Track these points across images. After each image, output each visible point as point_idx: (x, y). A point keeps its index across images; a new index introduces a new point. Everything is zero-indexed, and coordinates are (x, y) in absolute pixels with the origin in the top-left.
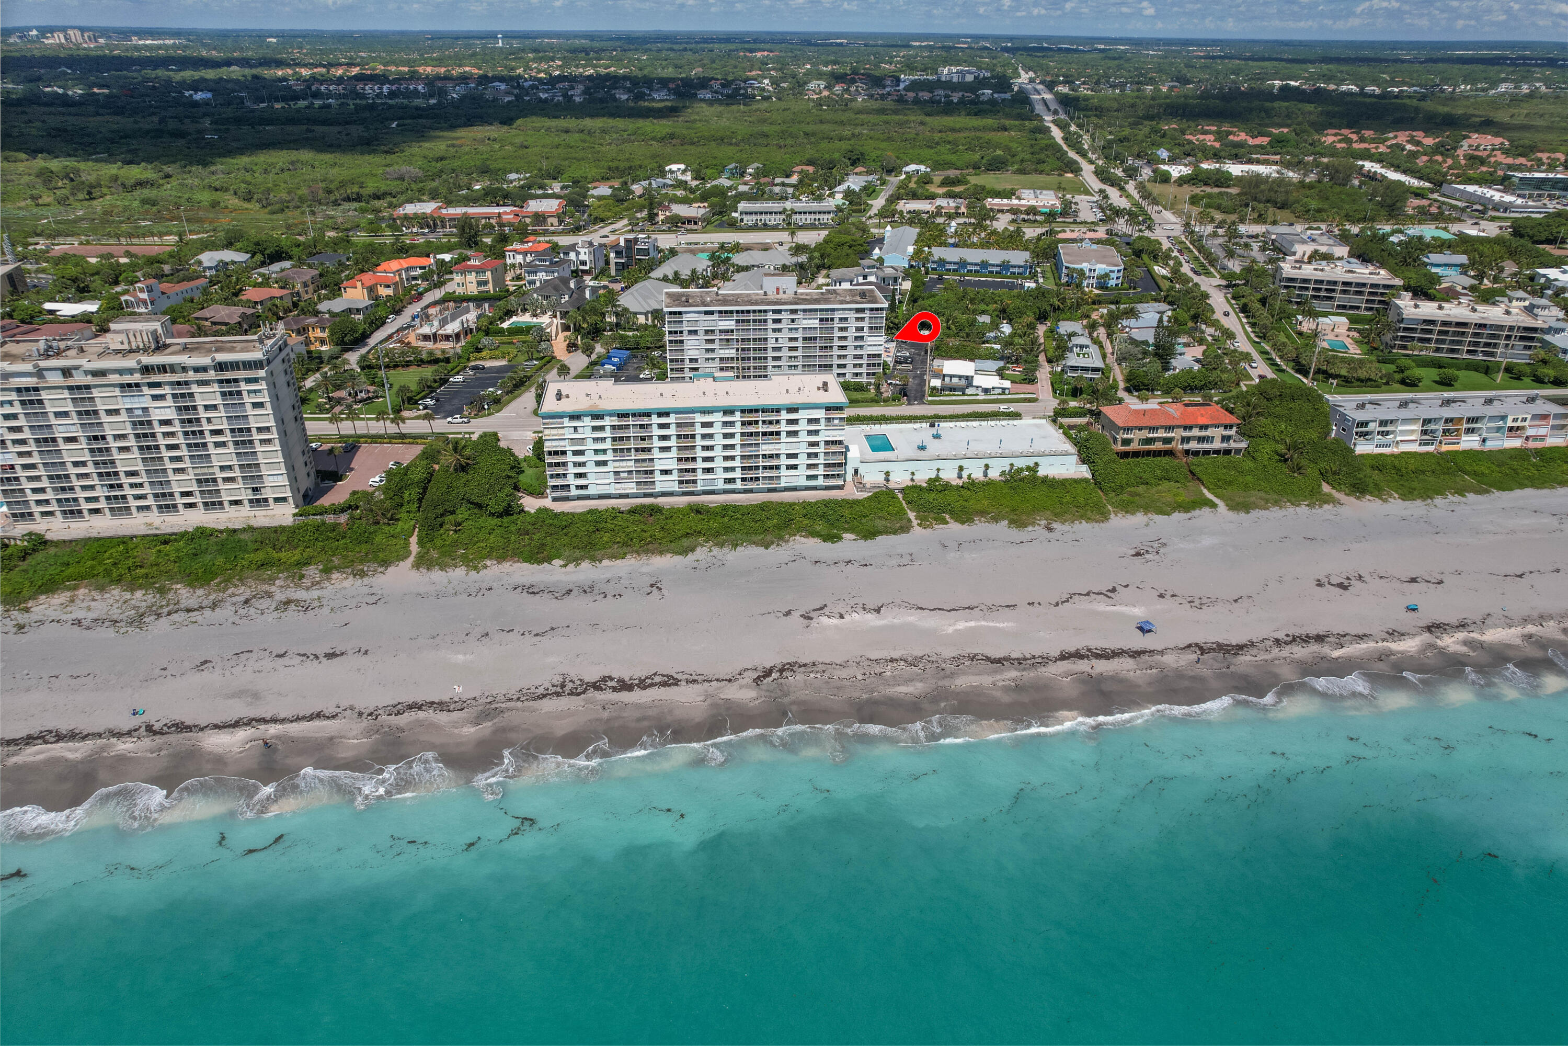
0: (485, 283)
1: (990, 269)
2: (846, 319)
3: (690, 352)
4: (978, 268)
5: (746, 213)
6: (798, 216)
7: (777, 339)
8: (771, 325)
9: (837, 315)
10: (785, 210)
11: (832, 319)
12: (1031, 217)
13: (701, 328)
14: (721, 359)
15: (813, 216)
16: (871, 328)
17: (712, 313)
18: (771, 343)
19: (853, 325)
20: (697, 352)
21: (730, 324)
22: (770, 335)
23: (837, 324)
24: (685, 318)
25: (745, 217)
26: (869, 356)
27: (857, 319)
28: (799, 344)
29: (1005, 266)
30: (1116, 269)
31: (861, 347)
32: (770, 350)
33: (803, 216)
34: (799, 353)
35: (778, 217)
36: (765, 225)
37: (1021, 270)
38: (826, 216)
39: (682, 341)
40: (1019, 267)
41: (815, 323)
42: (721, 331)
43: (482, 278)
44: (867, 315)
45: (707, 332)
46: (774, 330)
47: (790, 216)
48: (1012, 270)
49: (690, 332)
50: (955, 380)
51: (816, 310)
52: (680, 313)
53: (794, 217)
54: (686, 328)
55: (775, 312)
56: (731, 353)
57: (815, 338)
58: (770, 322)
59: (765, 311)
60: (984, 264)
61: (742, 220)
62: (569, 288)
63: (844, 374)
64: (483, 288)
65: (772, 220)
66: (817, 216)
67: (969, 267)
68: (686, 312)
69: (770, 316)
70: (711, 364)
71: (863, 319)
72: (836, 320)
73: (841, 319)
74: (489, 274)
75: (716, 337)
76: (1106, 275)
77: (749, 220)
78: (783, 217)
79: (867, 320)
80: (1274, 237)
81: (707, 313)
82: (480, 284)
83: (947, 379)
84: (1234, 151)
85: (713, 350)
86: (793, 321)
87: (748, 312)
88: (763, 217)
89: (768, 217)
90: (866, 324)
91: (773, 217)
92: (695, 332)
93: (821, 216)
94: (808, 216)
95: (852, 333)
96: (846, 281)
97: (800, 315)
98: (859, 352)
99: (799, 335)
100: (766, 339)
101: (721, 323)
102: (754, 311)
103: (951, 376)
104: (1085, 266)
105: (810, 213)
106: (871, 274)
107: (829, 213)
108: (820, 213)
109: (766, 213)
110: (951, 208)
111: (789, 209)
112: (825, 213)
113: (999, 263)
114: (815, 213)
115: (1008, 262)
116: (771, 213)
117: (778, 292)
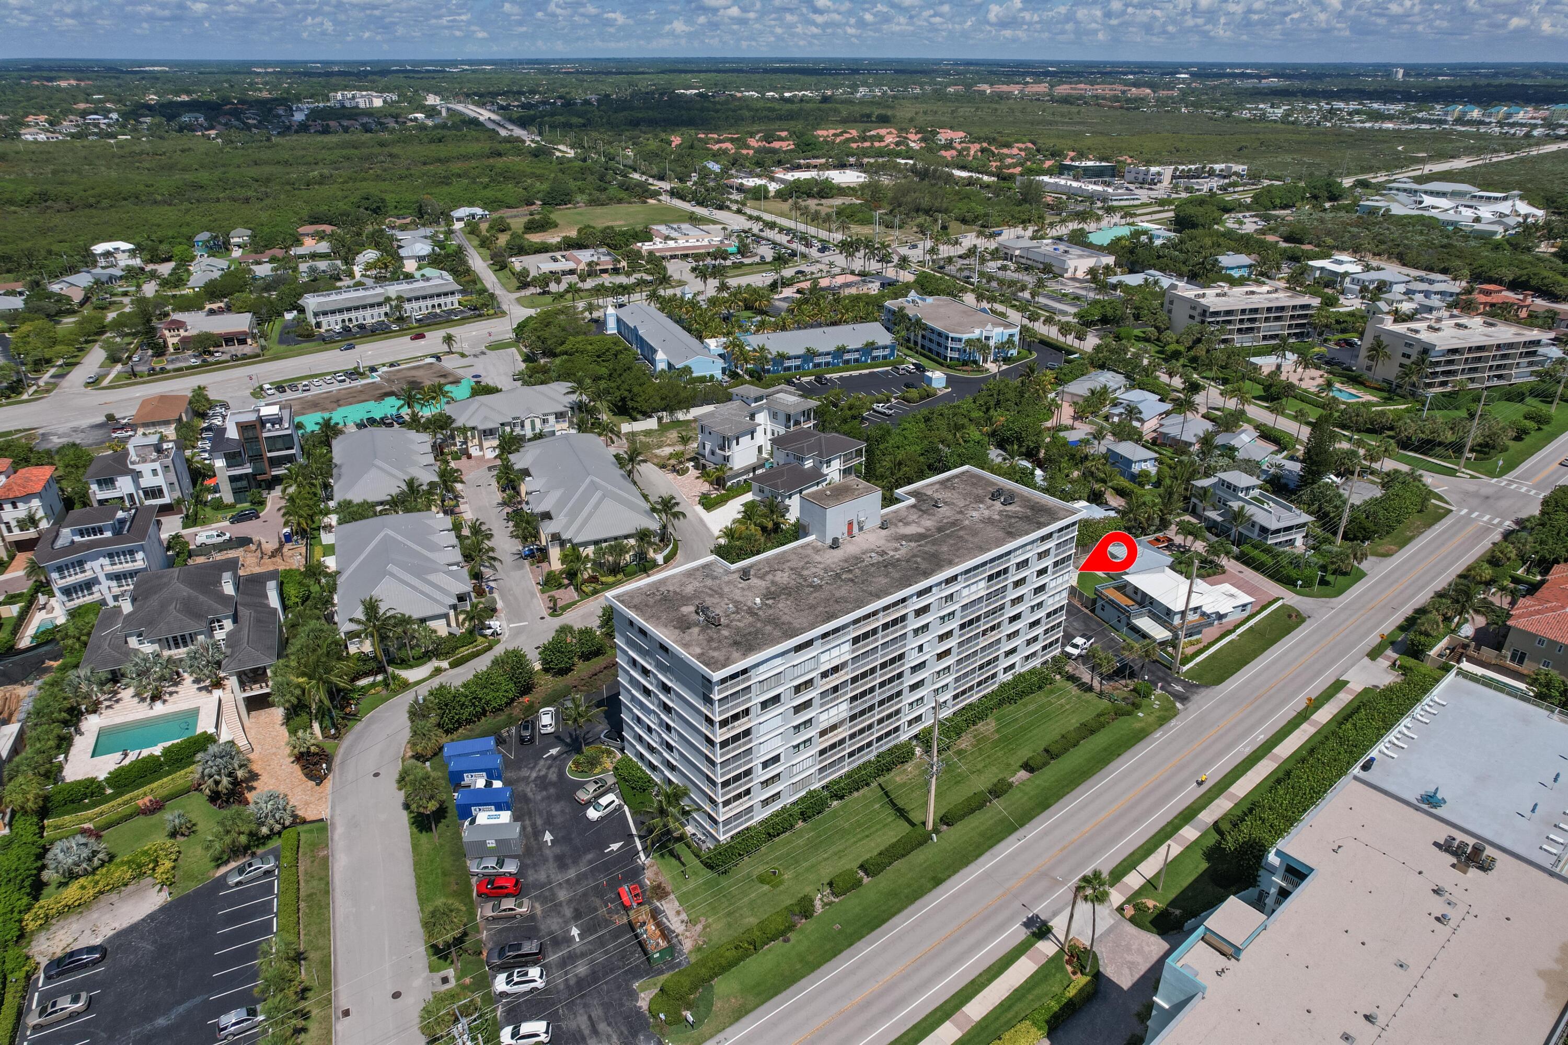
1: (846, 357)
2: (1026, 563)
3: (763, 749)
4: (829, 359)
5: (325, 313)
6: (410, 305)
7: (920, 648)
8: (912, 624)
9: (1014, 561)
10: (388, 299)
11: (1006, 572)
13: (786, 686)
14: (823, 734)
15: (429, 302)
16: (1056, 564)
17: (809, 643)
18: (910, 660)
19: (1034, 569)
20: (778, 741)
22: (911, 644)
23: (1011, 578)
24: (756, 677)
25: (324, 321)
26: (1048, 616)
27: (1041, 555)
28: (954, 640)
29: (868, 349)
31: (1041, 605)
32: (907, 675)
33: (417, 305)
34: (953, 658)
35: (376, 311)
36: (362, 327)
37: (887, 352)
38: (449, 299)
39: (748, 732)
40: (885, 347)
41: (982, 588)
42: (824, 675)
44: (1054, 542)
45: (798, 689)
46: (917, 632)
47: (399, 307)
48: (875, 353)
49: (764, 704)
51: (985, 563)
52: (745, 671)
53: (407, 306)
54: (757, 701)
55: (919, 594)
56: (843, 709)
57: (979, 618)
58: (911, 617)
59: (906, 599)
60: (841, 351)
61: (318, 325)
63: (1013, 666)
65: (370, 317)
66: (436, 301)
68: (757, 665)
69: (912, 606)
70: (802, 754)
71: (1048, 552)
72: (1012, 570)
73: (1019, 565)
75: (816, 690)
77: (331, 323)
78: (387, 309)
79: (1053, 552)
80: (1017, 252)
81: (798, 648)
85: (808, 722)
86: (948, 598)
87: (875, 613)
88: (353, 315)
89: (361, 313)
90: (1051, 561)
91: (369, 312)
92: (776, 699)
93: (442, 300)
94: (422, 303)
95: (1031, 584)
97: (960, 584)
98: (1036, 616)
99: (956, 622)
100: (903, 656)
101: (825, 657)
102: (886, 608)
104: (976, 333)
105: (424, 298)
106: (760, 410)
107: (453, 293)
108: (439, 295)
109: (357, 308)
110: (606, 263)
111: (393, 296)
112: (446, 294)
113: (859, 346)
114: (432, 296)
115: (873, 343)
116: (364, 307)
117: (850, 533)
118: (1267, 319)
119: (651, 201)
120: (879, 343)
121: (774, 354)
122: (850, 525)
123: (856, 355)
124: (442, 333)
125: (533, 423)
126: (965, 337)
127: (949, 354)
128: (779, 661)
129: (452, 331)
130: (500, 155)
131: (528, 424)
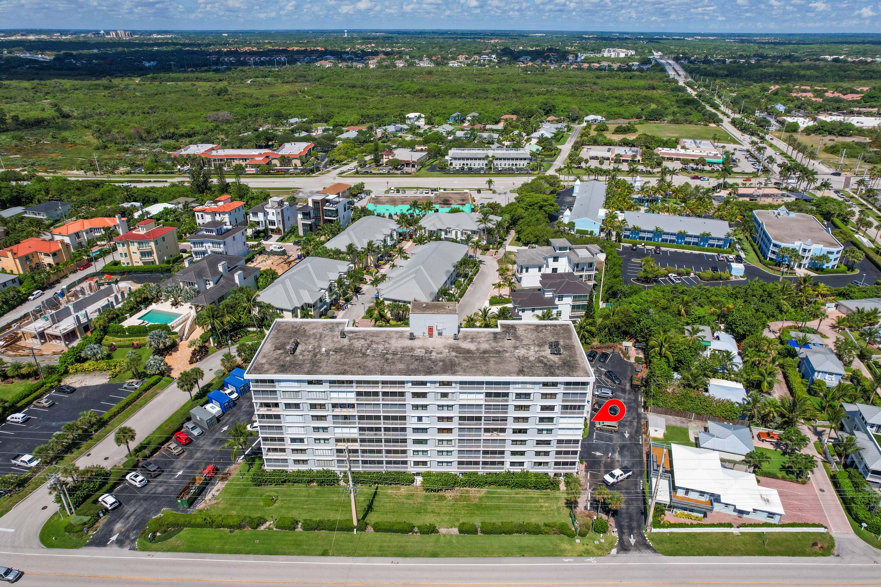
0: (150, 253)
1: (687, 239)
2: (527, 396)
3: (290, 430)
4: (674, 238)
5: (455, 159)
6: (499, 162)
7: (420, 419)
8: (410, 401)
9: (513, 390)
10: (487, 157)
11: (506, 395)
12: (700, 167)
13: (304, 401)
14: (338, 440)
15: (511, 162)
16: (565, 407)
17: (319, 382)
18: (411, 423)
19: (537, 403)
20: (302, 431)
21: (349, 397)
22: (411, 413)
23: (512, 402)
24: (279, 387)
25: (454, 162)
26: (560, 442)
27: (544, 396)
28: (454, 425)
29: (705, 237)
30: (835, 250)
31: (549, 431)
32: (409, 431)
33: (503, 162)
34: (454, 436)
35: (481, 162)
36: (470, 169)
37: (721, 243)
38: (522, 162)
39: (278, 417)
40: (719, 239)
41: (479, 399)
42: (334, 406)
43: (145, 248)
44: (560, 390)
45: (313, 406)
46: (416, 407)
47: (491, 162)
48: (711, 242)
49: (288, 406)
50: (693, 496)
51: (482, 383)
52: (272, 381)
53: (495, 162)
54: (282, 401)
55: (415, 383)
56: (353, 432)
57: (479, 419)
58: (408, 396)
59: (403, 383)
60: (682, 235)
61: (451, 164)
62: (217, 271)
63: (521, 464)
64: (147, 259)
65: (476, 165)
66: (515, 162)
67: (664, 237)
68: (279, 381)
69: (409, 389)
70: (322, 446)
71: (553, 396)
72: (512, 397)
73: (519, 396)
74: (152, 244)
75: (329, 412)
76: (825, 258)
77: (457, 165)
78: (486, 162)
79: (560, 397)
81: (310, 382)
82: (143, 254)
83: (680, 493)
85: (325, 429)
86: (444, 395)
87: (377, 382)
88: (469, 162)
89: (473, 162)
90: (557, 403)
91: (477, 162)
92: (297, 406)
93: (518, 162)
94: (507, 162)
95: (535, 413)
96: (534, 267)
97: (455, 389)
98: (544, 437)
99: (455, 413)
100: (404, 418)
101: (333, 395)
102: (384, 382)
103: (687, 491)
104: (797, 245)
105: (508, 159)
107: (525, 159)
108: (517, 159)
109: (472, 159)
110: (628, 156)
111: (490, 155)
112: (521, 159)
113: (698, 234)
114: (513, 159)
115: (708, 235)
116: (476, 159)
117: (431, 335)
119: (713, 125)
120: (713, 235)
121: (630, 226)
122: (431, 329)
123: (696, 240)
124: (487, 179)
125: (456, 233)
126: (783, 245)
127: (770, 255)
128: (296, 384)
129: (493, 179)
130: (654, 88)
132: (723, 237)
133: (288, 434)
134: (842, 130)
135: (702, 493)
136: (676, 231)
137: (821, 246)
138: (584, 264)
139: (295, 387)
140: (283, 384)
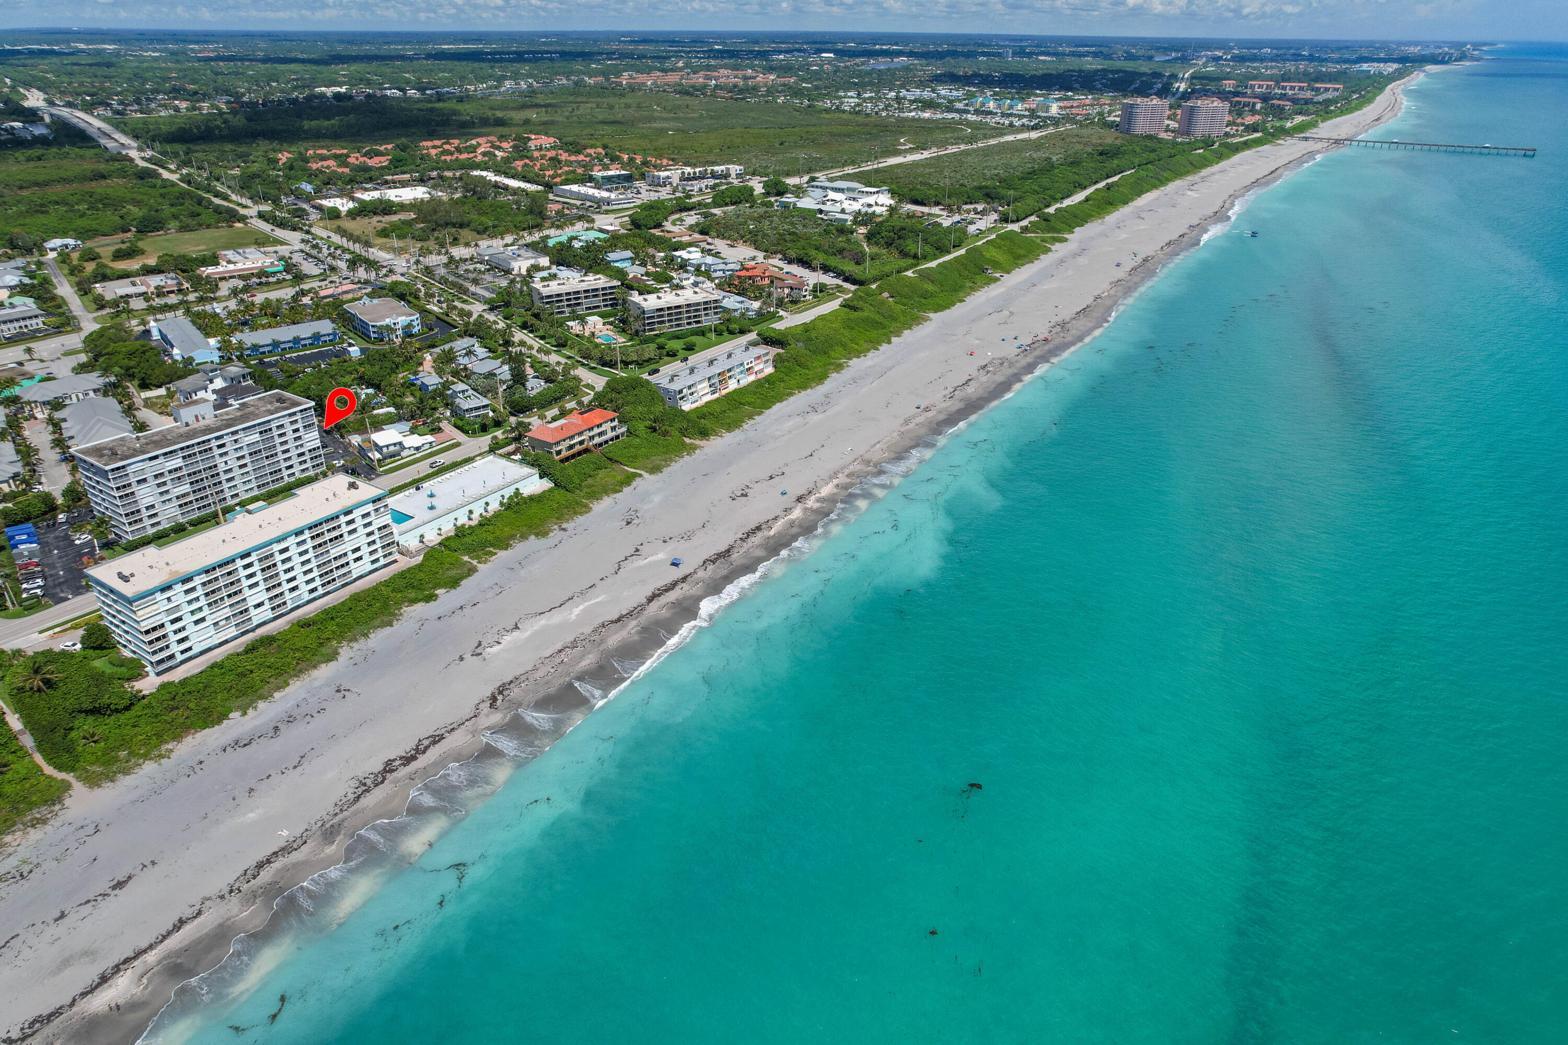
1: (303, 342)
2: (282, 426)
3: (144, 501)
4: (291, 345)
7: (226, 463)
8: (217, 452)
9: (274, 425)
11: (270, 430)
12: (264, 280)
13: (149, 475)
14: (178, 498)
15: (17, 325)
16: (305, 427)
17: (156, 457)
18: (222, 467)
19: (289, 429)
20: (151, 499)
21: (177, 462)
22: (219, 460)
23: (276, 433)
24: (130, 470)
26: (310, 451)
27: (292, 423)
28: (247, 460)
29: (316, 337)
30: (414, 318)
31: (302, 445)
32: (222, 474)
34: (249, 468)
37: (331, 337)
38: (34, 321)
39: (133, 493)
40: (329, 335)
41: (256, 437)
42: (170, 472)
44: (298, 416)
45: (156, 476)
46: (221, 455)
48: (323, 339)
49: (139, 482)
50: (392, 448)
51: (254, 426)
52: (124, 467)
54: (133, 480)
55: (217, 438)
56: (186, 488)
57: (260, 451)
58: (215, 449)
59: (209, 440)
60: (296, 340)
63: (293, 474)
66: (22, 323)
67: (282, 346)
69: (214, 444)
70: (168, 505)
71: (296, 421)
72: (274, 429)
73: (278, 427)
75: (167, 478)
76: (410, 325)
79: (300, 421)
80: (487, 258)
81: (151, 459)
83: (385, 450)
84: (367, 175)
85: (167, 492)
86: (236, 441)
90: (299, 425)
92: (145, 480)
93: (28, 322)
94: (10, 325)
95: (290, 436)
96: (200, 389)
97: (241, 435)
98: (300, 451)
99: (245, 452)
100: (216, 466)
101: (167, 464)
102: (198, 444)
103: (387, 446)
104: (388, 321)
105: (13, 321)
106: (216, 377)
107: (36, 317)
108: (24, 319)
110: (172, 285)
112: (30, 318)
113: (310, 335)
114: (18, 320)
115: (318, 333)
117: (197, 420)
118: (586, 297)
119: (238, 224)
120: (323, 333)
121: (249, 345)
122: (196, 417)
123: (310, 341)
124: (23, 347)
125: (77, 396)
126: (378, 324)
127: (372, 335)
128: (141, 464)
129: (31, 345)
131: (74, 397)
132: (331, 332)
133: (144, 503)
134: (384, 209)
135: (395, 445)
136: (291, 338)
137: (404, 318)
138: (238, 376)
139: (140, 466)
140: (132, 466)
